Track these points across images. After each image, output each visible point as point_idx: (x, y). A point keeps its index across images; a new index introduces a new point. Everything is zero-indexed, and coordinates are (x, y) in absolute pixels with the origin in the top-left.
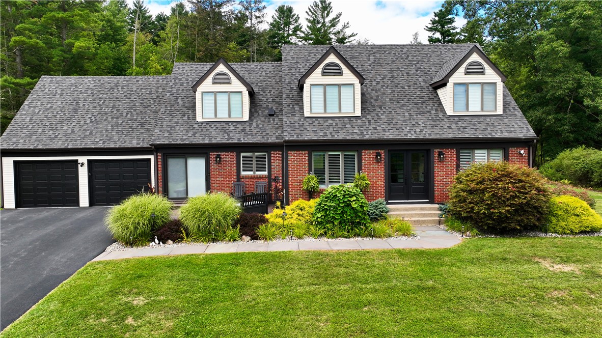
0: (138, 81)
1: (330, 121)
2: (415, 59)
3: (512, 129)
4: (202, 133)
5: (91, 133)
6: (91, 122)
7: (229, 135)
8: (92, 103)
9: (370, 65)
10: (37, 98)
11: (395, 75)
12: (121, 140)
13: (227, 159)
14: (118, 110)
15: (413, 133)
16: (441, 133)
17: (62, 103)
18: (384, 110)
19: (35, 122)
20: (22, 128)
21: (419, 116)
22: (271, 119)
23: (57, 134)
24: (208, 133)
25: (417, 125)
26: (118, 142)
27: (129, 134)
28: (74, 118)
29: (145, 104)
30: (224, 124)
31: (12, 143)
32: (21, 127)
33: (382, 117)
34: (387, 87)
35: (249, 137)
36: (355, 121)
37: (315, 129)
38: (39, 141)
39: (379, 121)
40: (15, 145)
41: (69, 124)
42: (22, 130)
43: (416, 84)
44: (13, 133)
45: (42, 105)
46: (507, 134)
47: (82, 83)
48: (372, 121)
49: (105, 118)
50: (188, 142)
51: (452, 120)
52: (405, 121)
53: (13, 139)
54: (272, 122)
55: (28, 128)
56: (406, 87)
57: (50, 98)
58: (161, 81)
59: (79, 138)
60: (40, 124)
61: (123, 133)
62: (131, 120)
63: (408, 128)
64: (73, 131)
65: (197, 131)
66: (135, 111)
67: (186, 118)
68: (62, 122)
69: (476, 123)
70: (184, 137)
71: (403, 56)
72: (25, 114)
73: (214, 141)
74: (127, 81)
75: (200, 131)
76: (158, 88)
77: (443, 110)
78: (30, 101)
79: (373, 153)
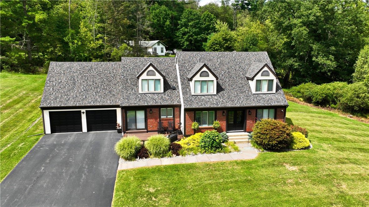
0: (102, 65)
1: (203, 97)
2: (238, 61)
3: (279, 101)
4: (143, 99)
5: (86, 97)
6: (84, 90)
7: (155, 101)
8: (82, 79)
9: (218, 64)
10: (52, 76)
11: (230, 70)
12: (102, 101)
13: (155, 111)
14: (96, 83)
15: (238, 103)
16: (250, 103)
17: (66, 79)
18: (226, 91)
19: (56, 91)
20: (50, 95)
21: (241, 94)
22: (174, 92)
23: (69, 98)
24: (146, 99)
25: (240, 99)
26: (100, 102)
27: (105, 97)
28: (75, 88)
29: (109, 80)
30: (152, 94)
31: (48, 103)
32: (49, 93)
33: (225, 95)
34: (226, 78)
35: (165, 101)
36: (214, 97)
37: (197, 102)
38: (61, 102)
39: (224, 97)
40: (50, 104)
41: (73, 92)
42: (50, 96)
43: (239, 76)
44: (47, 97)
45: (56, 80)
46: (277, 103)
47: (73, 66)
48: (221, 97)
49: (90, 88)
50: (137, 105)
51: (254, 96)
52: (235, 97)
53: (48, 101)
54: (174, 93)
55: (53, 94)
56: (235, 78)
57: (59, 76)
58: (114, 65)
59: (81, 100)
60: (58, 92)
61: (102, 97)
62: (104, 89)
63: (236, 101)
64: (76, 96)
65: (140, 98)
66: (105, 83)
67: (134, 91)
68: (69, 91)
69: (264, 97)
70: (135, 102)
71: (233, 59)
72: (49, 86)
73: (149, 104)
74: (96, 65)
75: (142, 98)
76: (113, 69)
77: (251, 91)
78: (49, 78)
79: (221, 111)
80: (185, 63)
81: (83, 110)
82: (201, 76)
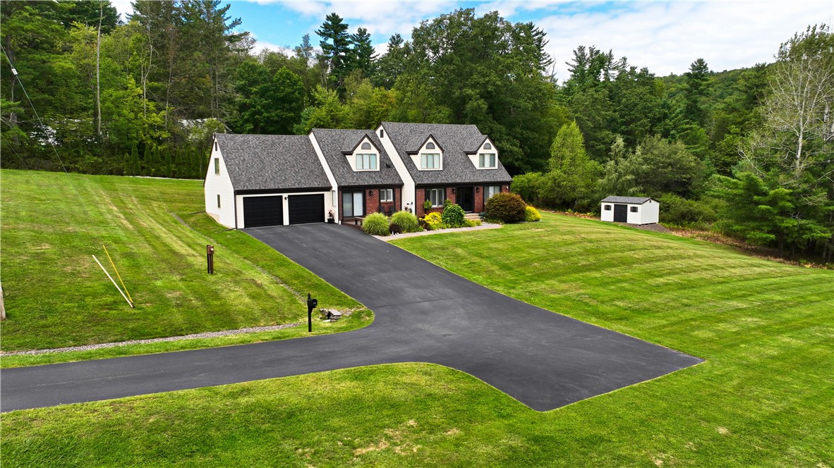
0: (285, 139)
1: (431, 173)
2: (451, 135)
3: (504, 177)
4: (361, 178)
5: (286, 178)
6: (279, 170)
8: (268, 156)
10: (228, 152)
11: (446, 145)
13: (374, 193)
14: (289, 162)
15: (467, 179)
16: (478, 179)
17: (249, 156)
19: (244, 171)
21: (466, 170)
22: (390, 170)
23: (265, 179)
24: (364, 178)
25: (467, 175)
26: (305, 184)
28: (266, 168)
30: (369, 173)
37: (427, 178)
39: (451, 173)
41: (267, 172)
42: (241, 177)
43: (457, 151)
45: (237, 158)
46: (501, 179)
47: (248, 140)
48: (448, 173)
49: (285, 167)
51: (480, 172)
52: (461, 173)
55: (243, 175)
56: (454, 153)
58: (299, 139)
59: (282, 182)
60: (248, 172)
61: (304, 178)
62: (302, 169)
63: (464, 176)
65: (358, 177)
66: (300, 162)
67: (347, 169)
68: (261, 171)
69: (490, 173)
70: (354, 181)
74: (278, 139)
76: (301, 145)
77: (474, 167)
79: (451, 189)
80: (396, 135)
81: (285, 195)
82: (427, 148)
